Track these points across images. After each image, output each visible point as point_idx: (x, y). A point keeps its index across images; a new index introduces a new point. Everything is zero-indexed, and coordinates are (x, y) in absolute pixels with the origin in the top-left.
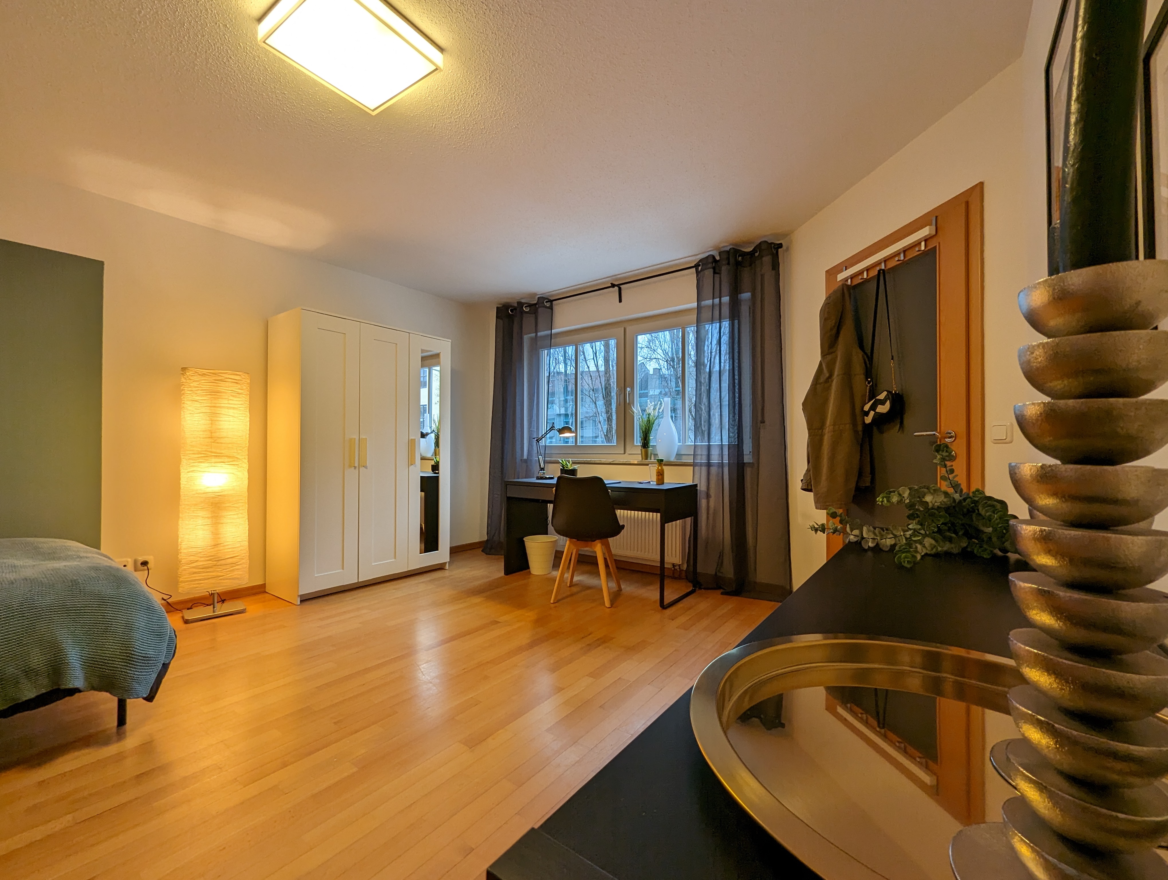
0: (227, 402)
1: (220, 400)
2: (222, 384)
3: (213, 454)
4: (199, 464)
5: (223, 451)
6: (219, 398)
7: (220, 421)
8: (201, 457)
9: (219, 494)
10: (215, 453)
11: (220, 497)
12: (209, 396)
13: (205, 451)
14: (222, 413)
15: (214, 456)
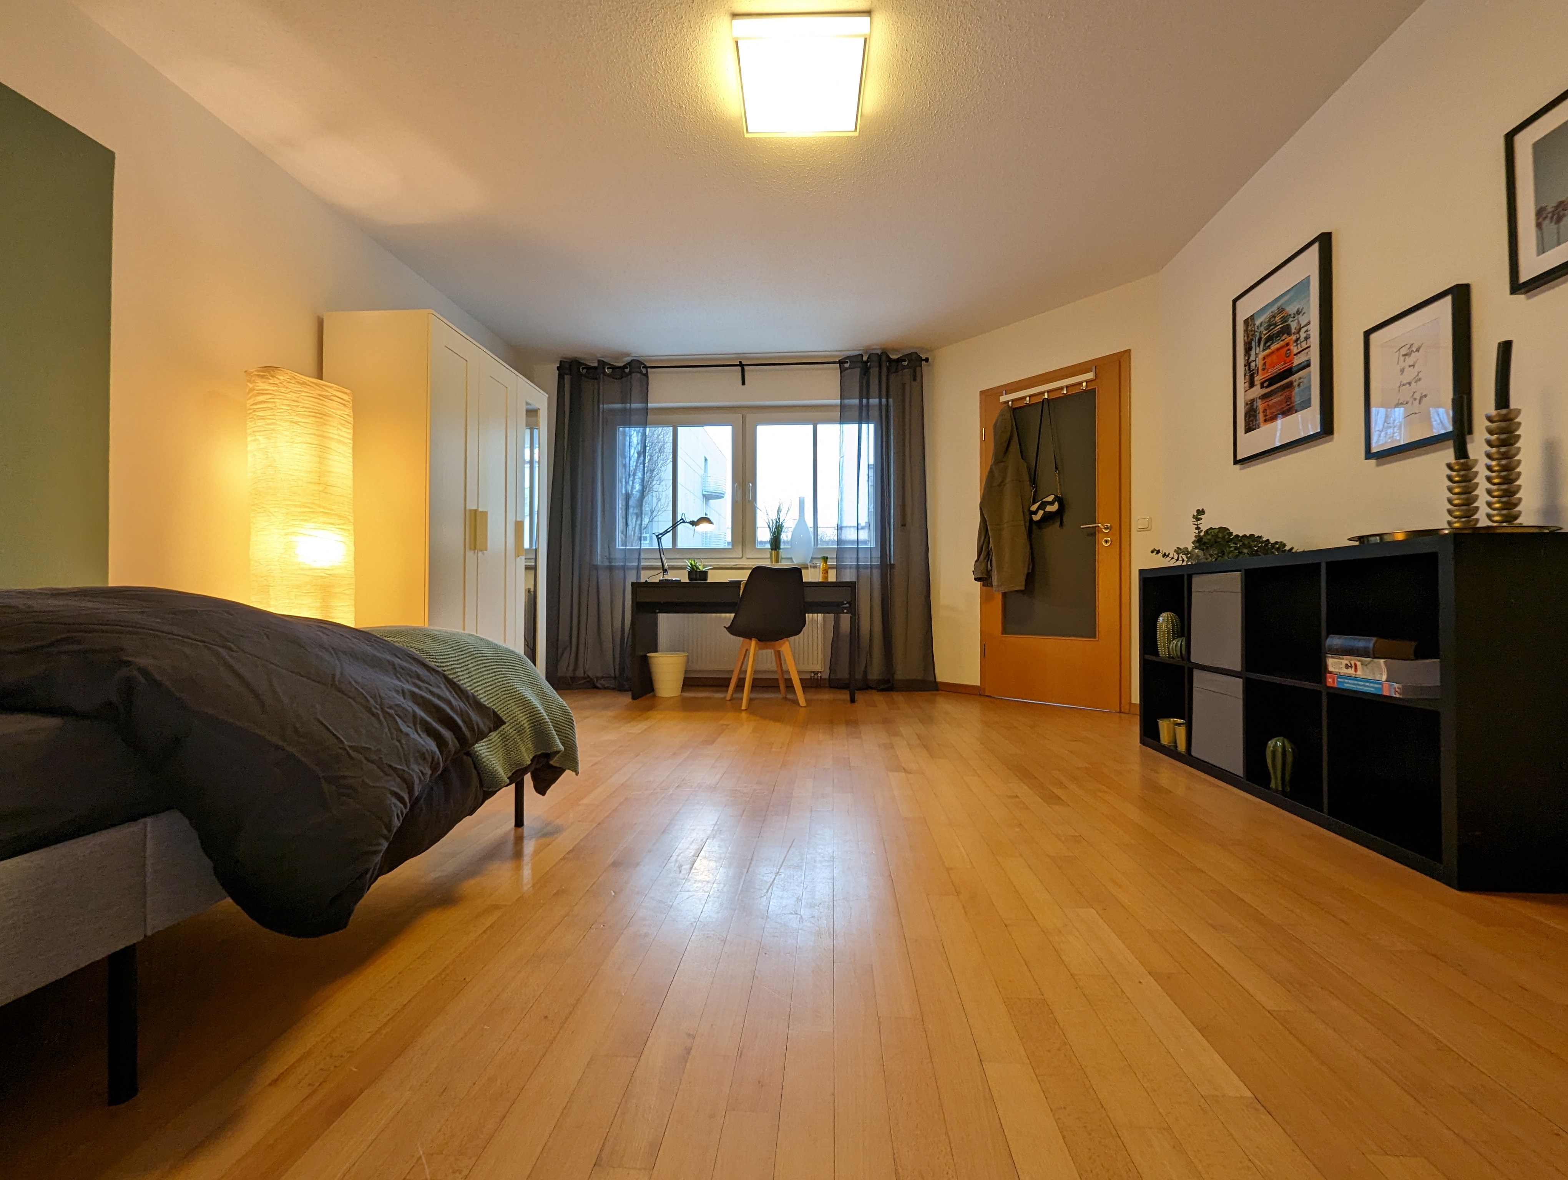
0: (336, 432)
1: (327, 427)
2: (329, 403)
3: (322, 510)
4: (302, 523)
5: (333, 507)
6: (325, 424)
7: (329, 459)
8: (305, 512)
9: (329, 572)
10: (324, 508)
11: (331, 577)
12: (313, 419)
13: (312, 503)
14: (333, 447)
15: (323, 512)
